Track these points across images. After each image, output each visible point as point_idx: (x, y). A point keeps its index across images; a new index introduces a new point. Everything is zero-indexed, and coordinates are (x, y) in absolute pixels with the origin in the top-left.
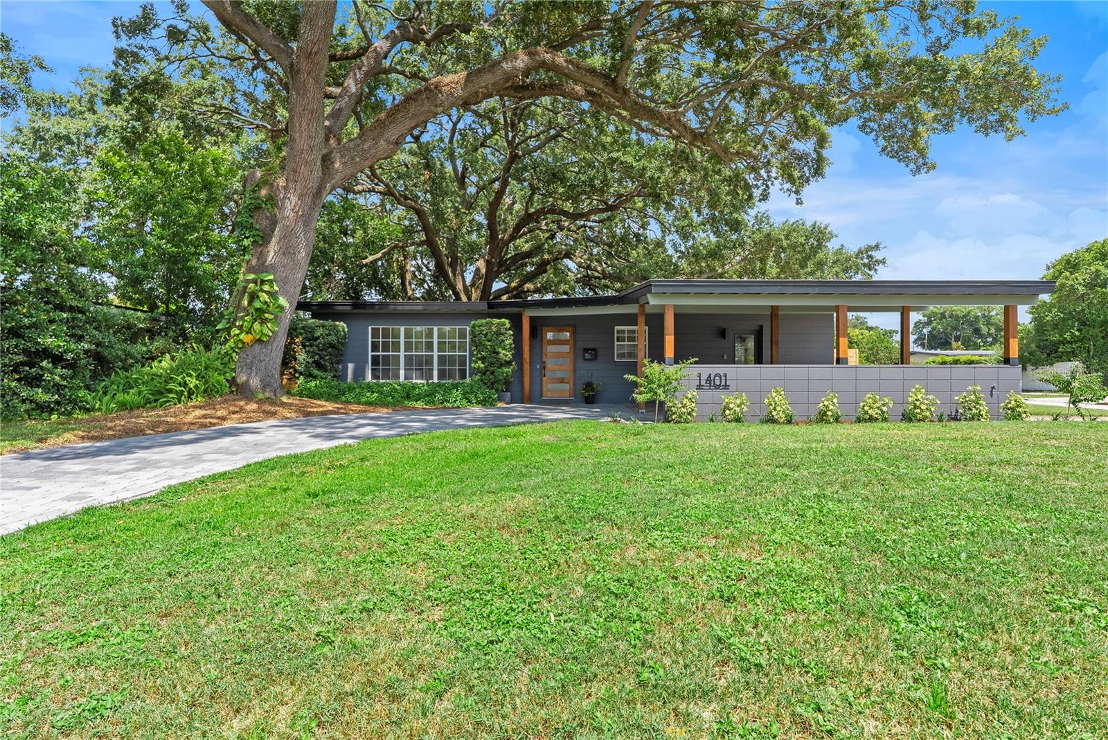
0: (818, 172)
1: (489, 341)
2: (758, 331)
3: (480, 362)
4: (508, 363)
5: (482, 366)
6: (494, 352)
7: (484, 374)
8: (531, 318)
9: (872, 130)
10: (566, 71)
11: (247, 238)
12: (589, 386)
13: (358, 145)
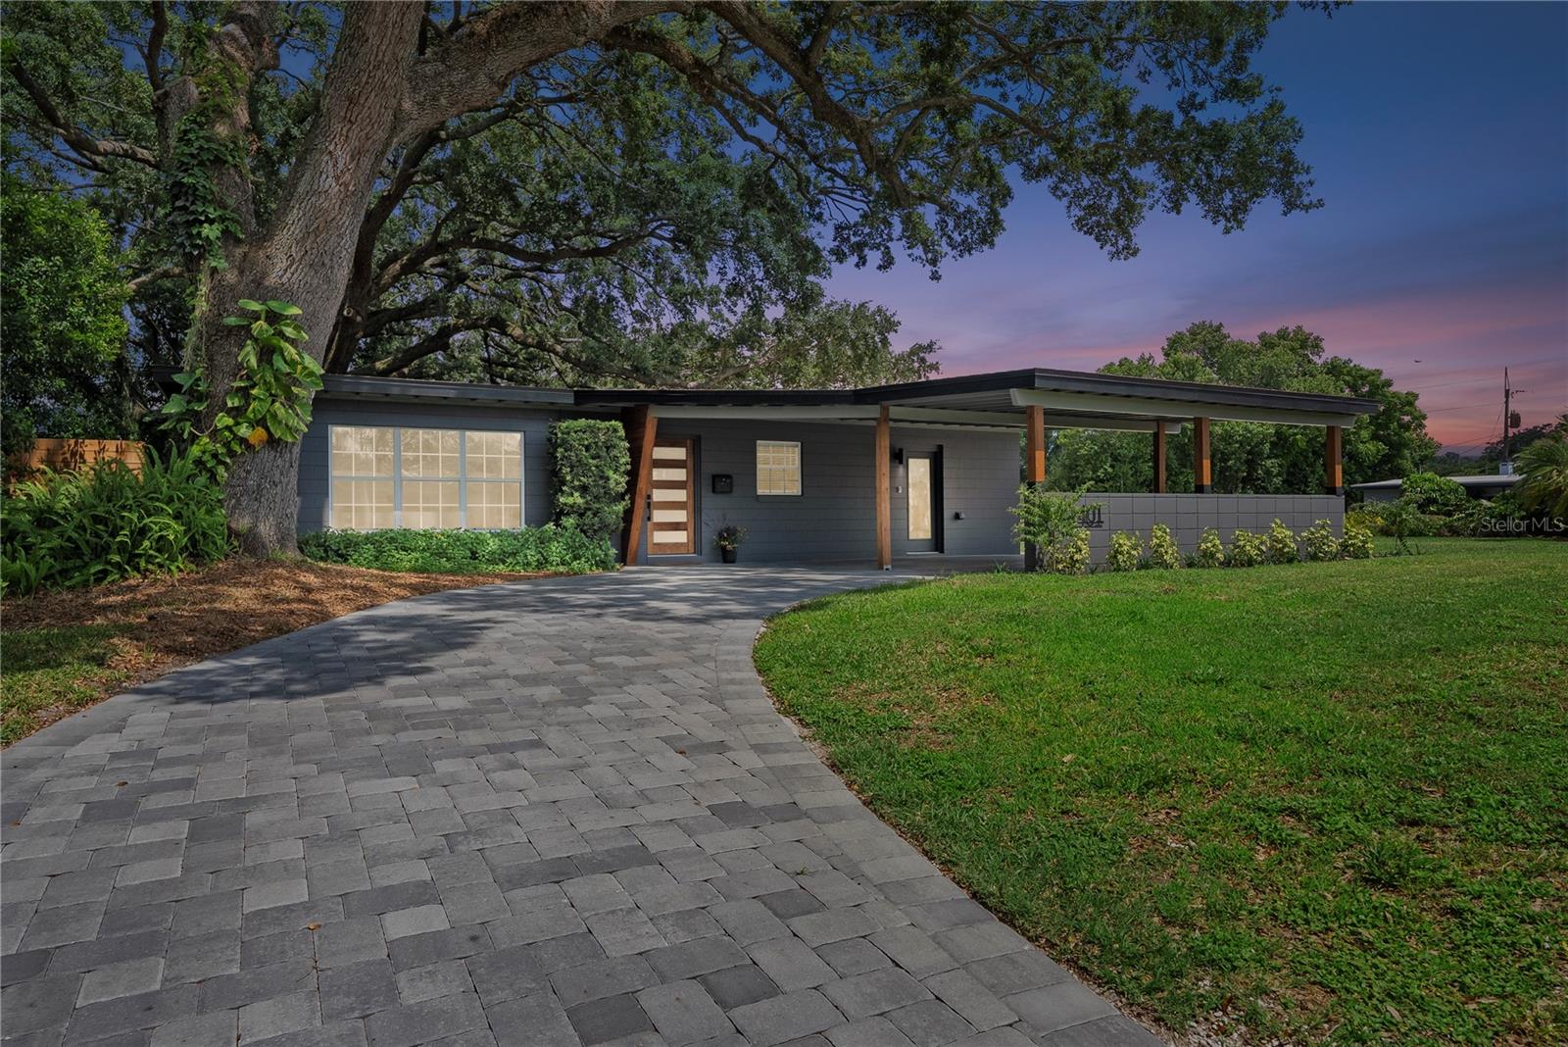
0: (986, 240)
1: (593, 458)
2: (935, 453)
3: (576, 494)
4: (622, 497)
5: (580, 501)
6: (601, 477)
7: (581, 515)
8: (660, 420)
9: (1065, 194)
10: (745, 23)
11: (211, 222)
12: (729, 533)
13: (440, 74)
